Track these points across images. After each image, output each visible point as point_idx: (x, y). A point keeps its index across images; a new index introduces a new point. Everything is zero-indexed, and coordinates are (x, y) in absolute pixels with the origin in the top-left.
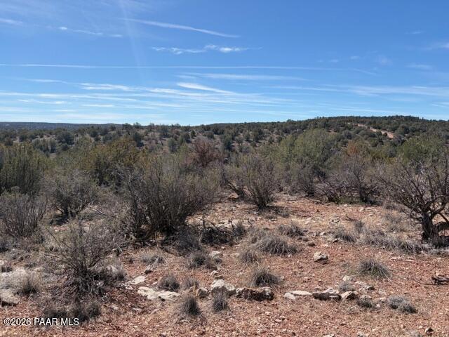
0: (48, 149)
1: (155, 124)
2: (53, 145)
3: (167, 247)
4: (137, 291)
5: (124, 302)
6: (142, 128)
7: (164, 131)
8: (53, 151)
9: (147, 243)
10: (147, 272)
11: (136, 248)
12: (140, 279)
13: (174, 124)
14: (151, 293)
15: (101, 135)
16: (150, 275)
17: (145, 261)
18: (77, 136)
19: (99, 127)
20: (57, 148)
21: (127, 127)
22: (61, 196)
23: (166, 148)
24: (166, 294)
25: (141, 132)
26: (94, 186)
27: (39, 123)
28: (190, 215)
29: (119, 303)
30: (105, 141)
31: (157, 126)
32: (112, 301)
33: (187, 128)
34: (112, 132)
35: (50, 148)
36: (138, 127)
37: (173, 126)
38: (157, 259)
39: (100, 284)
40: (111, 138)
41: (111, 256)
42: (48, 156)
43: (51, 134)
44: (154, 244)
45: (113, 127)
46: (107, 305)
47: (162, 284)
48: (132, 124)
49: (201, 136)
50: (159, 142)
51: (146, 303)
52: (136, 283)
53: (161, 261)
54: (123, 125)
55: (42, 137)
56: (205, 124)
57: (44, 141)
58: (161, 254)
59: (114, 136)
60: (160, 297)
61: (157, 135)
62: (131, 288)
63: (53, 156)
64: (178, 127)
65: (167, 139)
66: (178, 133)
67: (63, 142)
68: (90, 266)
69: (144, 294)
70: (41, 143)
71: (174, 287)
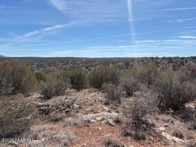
0: (120, 68)
1: (166, 57)
2: (122, 66)
3: (175, 116)
4: (161, 133)
5: (155, 137)
6: (159, 59)
7: (170, 60)
8: (122, 68)
9: (164, 112)
10: (166, 126)
11: (160, 114)
12: (162, 129)
13: (176, 57)
14: (168, 137)
15: (141, 62)
16: (167, 128)
17: (164, 120)
18: (131, 62)
19: (140, 58)
20: (124, 67)
21: (152, 58)
22: (126, 87)
23: (171, 68)
24: (177, 139)
25: (159, 60)
26: (139, 83)
27: (118, 58)
28: (187, 102)
29: (153, 136)
30: (142, 64)
31: (167, 58)
32: (150, 135)
33: (183, 58)
34: (146, 61)
35: (121, 67)
36: (157, 58)
37: (175, 57)
38: (170, 121)
39: (144, 126)
40: (145, 63)
41: (148, 115)
42: (120, 70)
43: (122, 62)
44: (169, 114)
45: (146, 58)
46: (148, 136)
47: (174, 134)
48: (155, 57)
49: (191, 62)
50: (167, 65)
51: (166, 141)
52: (161, 130)
53: (172, 122)
54: (151, 58)
55: (118, 63)
56: (194, 56)
57: (119, 64)
58: (172, 119)
59: (146, 62)
60: (173, 140)
61: (166, 62)
62: (158, 131)
63: (122, 70)
64: (178, 58)
65: (171, 64)
66: (177, 61)
67: (126, 65)
68: (140, 117)
69: (165, 136)
70: (118, 65)
71: (181, 137)
